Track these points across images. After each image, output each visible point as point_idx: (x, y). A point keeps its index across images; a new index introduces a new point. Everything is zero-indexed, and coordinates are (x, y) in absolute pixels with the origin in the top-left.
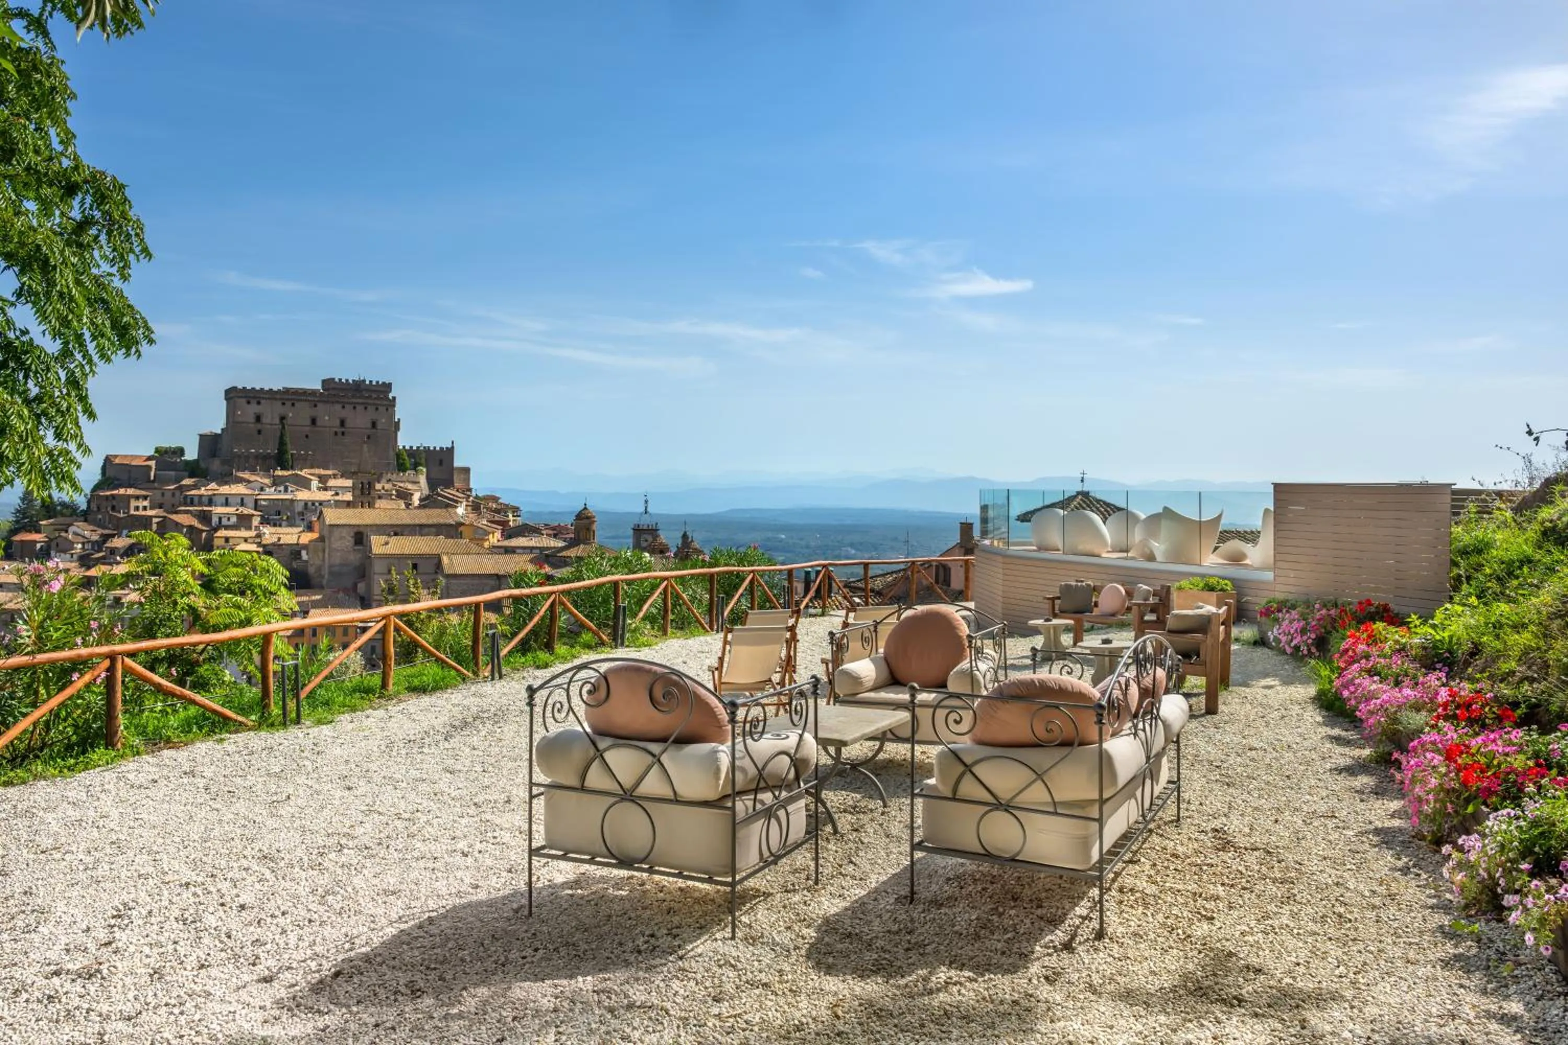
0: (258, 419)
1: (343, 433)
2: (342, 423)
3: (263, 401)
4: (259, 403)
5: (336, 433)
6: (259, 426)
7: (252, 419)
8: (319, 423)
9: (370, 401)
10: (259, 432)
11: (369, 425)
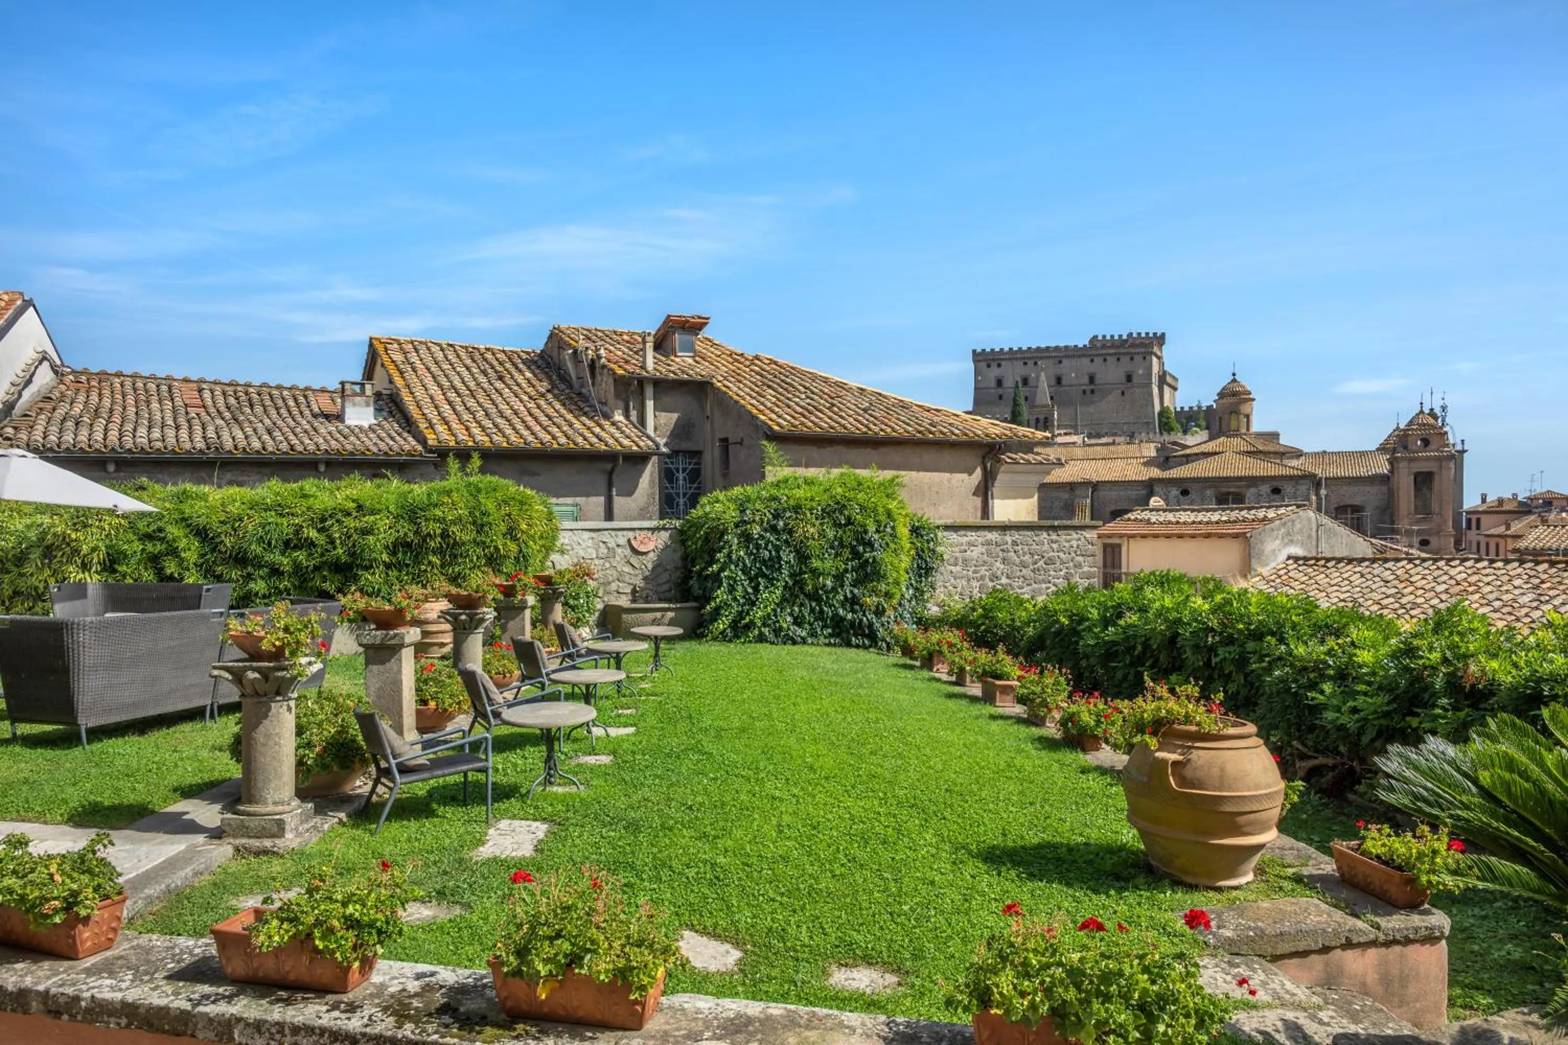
0: (999, 383)
1: (1092, 391)
2: (1092, 379)
3: (1003, 363)
4: (999, 365)
5: (1084, 392)
6: (1000, 391)
7: (993, 384)
8: (1064, 382)
9: (1122, 350)
10: (1001, 397)
11: (1123, 380)
